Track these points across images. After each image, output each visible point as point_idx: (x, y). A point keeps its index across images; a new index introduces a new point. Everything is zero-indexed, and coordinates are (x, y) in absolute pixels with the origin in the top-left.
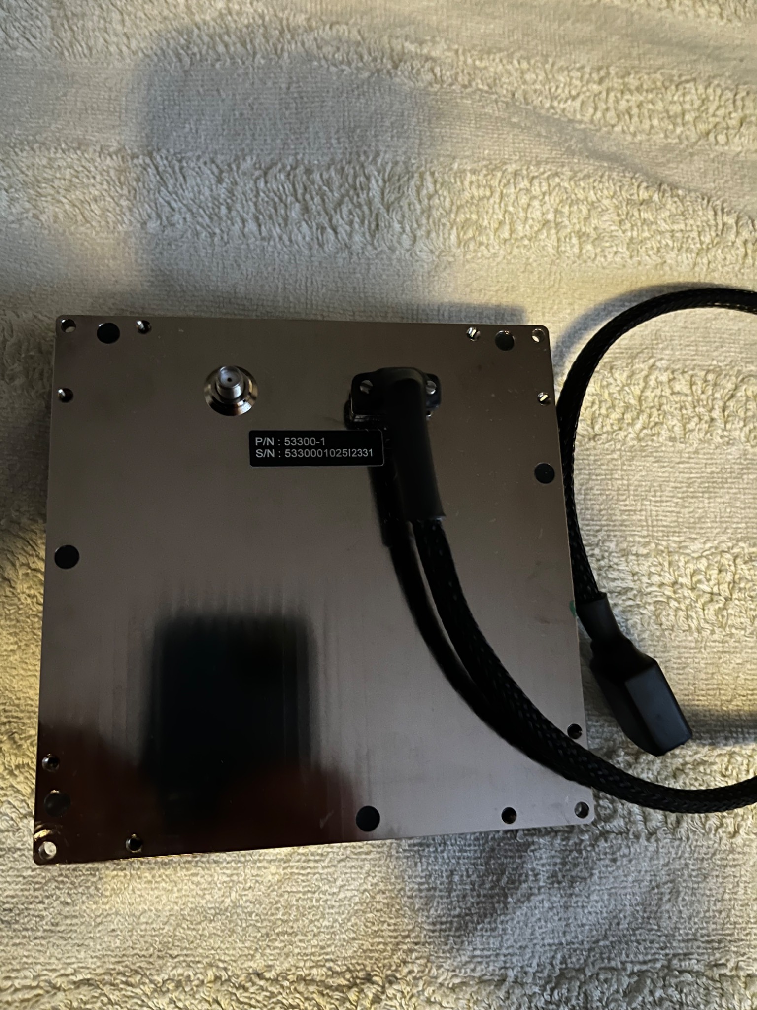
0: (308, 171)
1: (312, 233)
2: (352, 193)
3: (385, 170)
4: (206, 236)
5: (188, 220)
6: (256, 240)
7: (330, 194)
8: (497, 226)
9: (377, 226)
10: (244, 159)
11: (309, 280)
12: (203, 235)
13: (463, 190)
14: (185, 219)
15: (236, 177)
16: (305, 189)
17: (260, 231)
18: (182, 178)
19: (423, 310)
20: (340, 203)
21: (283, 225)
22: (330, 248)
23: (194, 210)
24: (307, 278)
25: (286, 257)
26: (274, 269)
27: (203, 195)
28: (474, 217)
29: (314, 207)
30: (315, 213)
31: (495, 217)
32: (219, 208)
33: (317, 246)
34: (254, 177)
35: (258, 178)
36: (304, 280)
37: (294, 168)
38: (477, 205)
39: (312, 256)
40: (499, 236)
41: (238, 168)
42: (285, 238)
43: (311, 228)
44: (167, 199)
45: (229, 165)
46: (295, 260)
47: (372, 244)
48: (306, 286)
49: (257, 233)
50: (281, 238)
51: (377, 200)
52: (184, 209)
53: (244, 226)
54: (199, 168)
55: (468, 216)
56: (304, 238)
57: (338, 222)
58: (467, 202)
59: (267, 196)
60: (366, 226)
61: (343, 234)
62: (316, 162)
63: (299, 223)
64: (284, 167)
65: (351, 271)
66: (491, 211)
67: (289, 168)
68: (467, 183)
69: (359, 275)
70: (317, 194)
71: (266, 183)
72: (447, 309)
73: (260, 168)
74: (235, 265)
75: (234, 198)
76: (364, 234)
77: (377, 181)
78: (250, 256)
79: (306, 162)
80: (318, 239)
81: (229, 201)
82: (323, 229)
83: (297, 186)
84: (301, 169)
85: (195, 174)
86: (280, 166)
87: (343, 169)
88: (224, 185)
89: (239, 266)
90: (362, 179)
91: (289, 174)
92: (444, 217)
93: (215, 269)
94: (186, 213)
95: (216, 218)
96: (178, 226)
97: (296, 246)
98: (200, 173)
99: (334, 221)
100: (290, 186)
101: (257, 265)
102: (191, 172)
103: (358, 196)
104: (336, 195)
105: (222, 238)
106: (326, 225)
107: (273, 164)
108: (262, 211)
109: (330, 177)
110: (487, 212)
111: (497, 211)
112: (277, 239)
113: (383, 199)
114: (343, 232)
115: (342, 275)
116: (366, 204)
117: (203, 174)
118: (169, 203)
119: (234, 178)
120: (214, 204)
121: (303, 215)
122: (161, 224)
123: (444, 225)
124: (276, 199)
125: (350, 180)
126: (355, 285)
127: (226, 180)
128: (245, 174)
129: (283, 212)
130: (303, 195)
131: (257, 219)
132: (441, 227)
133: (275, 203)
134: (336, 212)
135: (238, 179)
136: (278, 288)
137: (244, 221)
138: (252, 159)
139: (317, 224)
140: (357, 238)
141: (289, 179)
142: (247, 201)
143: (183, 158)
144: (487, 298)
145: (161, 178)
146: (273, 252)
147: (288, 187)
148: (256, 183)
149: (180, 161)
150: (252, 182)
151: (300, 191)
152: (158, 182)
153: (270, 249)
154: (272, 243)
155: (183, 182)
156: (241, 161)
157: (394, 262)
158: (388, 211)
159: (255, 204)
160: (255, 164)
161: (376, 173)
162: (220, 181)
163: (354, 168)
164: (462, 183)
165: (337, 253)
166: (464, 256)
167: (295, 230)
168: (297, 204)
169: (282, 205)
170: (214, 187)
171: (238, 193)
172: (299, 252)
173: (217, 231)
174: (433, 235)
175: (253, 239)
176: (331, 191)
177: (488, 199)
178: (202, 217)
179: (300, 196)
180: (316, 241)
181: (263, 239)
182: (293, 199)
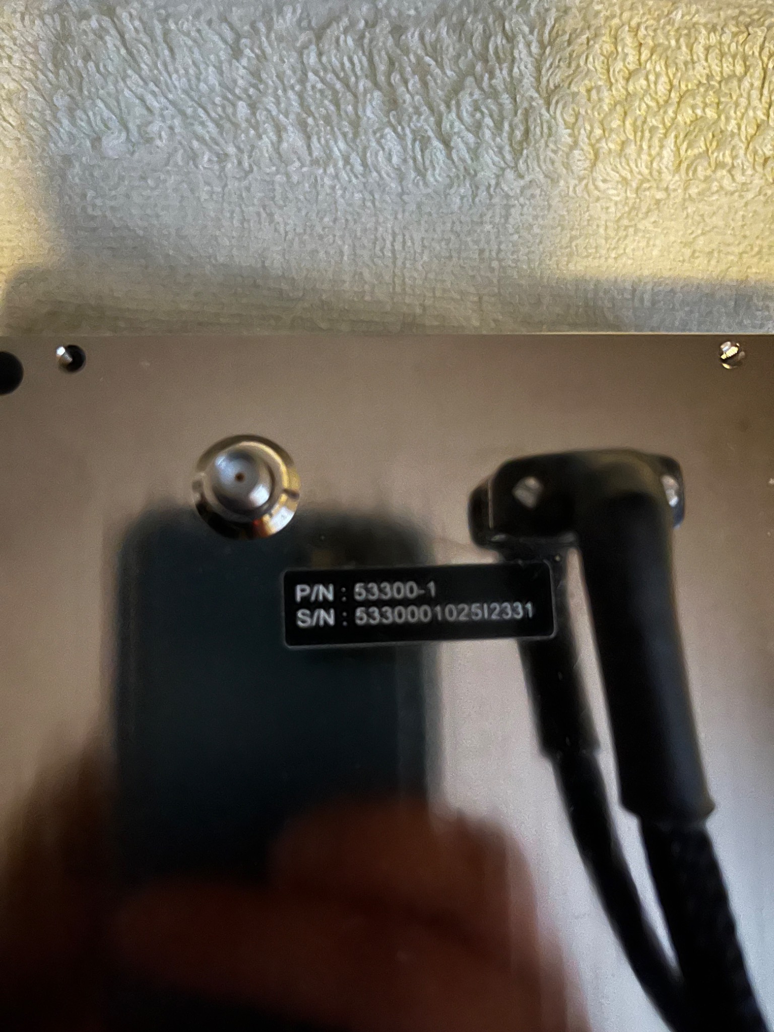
0: (398, 30)
1: (405, 148)
2: (479, 67)
3: (544, 24)
4: (210, 160)
5: (177, 130)
6: (303, 165)
7: (438, 71)
8: (751, 131)
9: (527, 132)
10: (280, 12)
11: (399, 238)
12: (206, 158)
13: (693, 62)
14: (171, 128)
15: (266, 44)
16: (391, 63)
17: (309, 147)
18: (167, 52)
19: (606, 292)
20: (456, 89)
21: (350, 135)
22: (437, 177)
23: (189, 111)
24: (394, 235)
25: (357, 196)
26: (335, 220)
27: (206, 83)
28: (711, 113)
29: (408, 97)
30: (411, 110)
31: (751, 113)
32: (234, 105)
33: (413, 174)
34: (298, 44)
35: (305, 46)
36: (389, 238)
37: (371, 25)
38: (718, 92)
39: (403, 193)
40: (755, 153)
41: (269, 28)
42: (355, 160)
43: (401, 138)
44: (140, 91)
45: (253, 25)
46: (373, 203)
47: (515, 168)
48: (393, 251)
49: (304, 152)
50: (347, 161)
51: (528, 81)
52: (171, 110)
53: (280, 139)
54: (199, 31)
55: (699, 112)
56: (389, 159)
57: (452, 126)
58: (700, 84)
59: (323, 81)
60: (505, 135)
61: (461, 150)
62: (412, 12)
63: (381, 129)
64: (353, 24)
65: (475, 219)
66: (743, 102)
67: (362, 24)
68: (699, 49)
69: (488, 227)
70: (414, 73)
71: (320, 54)
72: (649, 287)
73: (310, 27)
74: (264, 215)
75: (261, 87)
76: (501, 149)
77: (528, 45)
78: (290, 195)
79: (393, 12)
80: (415, 159)
81: (251, 91)
82: (425, 143)
83: (376, 58)
84: (385, 24)
85: (190, 43)
86: (345, 21)
87: (463, 23)
88: (244, 62)
89: (271, 215)
90: (500, 40)
91: (362, 37)
92: (655, 114)
93: (226, 223)
94: (173, 117)
95: (227, 125)
96: (158, 142)
97: (375, 174)
98: (200, 42)
99: (446, 125)
100: (364, 59)
101: (303, 213)
102: (183, 39)
103: (492, 76)
104: (449, 73)
105: (240, 163)
106: (430, 133)
107: (333, 19)
108: (313, 108)
109: (438, 39)
110: (737, 105)
111: (755, 102)
112: (340, 164)
113: (538, 79)
114: (462, 146)
115: (458, 228)
116: (506, 90)
117: (205, 42)
118: (142, 99)
119: (260, 47)
120: (225, 98)
121: (387, 114)
122: (128, 139)
123: (653, 129)
124: (338, 86)
125: (477, 45)
126: (482, 244)
127: (247, 51)
128: (280, 39)
129: (350, 108)
130: (388, 75)
131: (302, 125)
132: (647, 134)
133: (335, 92)
134: (448, 106)
135: (269, 50)
136: (342, 253)
137: (279, 130)
138: (294, 11)
139: (413, 132)
140: (489, 157)
141: (362, 46)
142: (285, 91)
143: (168, 16)
144: (723, 267)
145: (130, 52)
146: (333, 188)
147: (361, 60)
148: (301, 54)
149: (164, 21)
150: (295, 54)
151: (382, 67)
152: (125, 60)
153: (327, 181)
154: (331, 170)
155: (168, 59)
156: (275, 15)
157: (555, 202)
158: (548, 104)
159: (301, 96)
160: (299, 21)
161: (526, 29)
162: (236, 53)
163: (484, 21)
164: (691, 48)
165: (451, 186)
166: (686, 189)
167: (374, 144)
168: (377, 94)
169: (349, 97)
170: (225, 67)
171: (269, 78)
172: (382, 186)
173: (231, 150)
174: (631, 150)
175: (297, 164)
176: (441, 67)
177: (740, 80)
178: (202, 124)
179: (382, 78)
180: (411, 162)
181: (315, 162)
182: (369, 84)
